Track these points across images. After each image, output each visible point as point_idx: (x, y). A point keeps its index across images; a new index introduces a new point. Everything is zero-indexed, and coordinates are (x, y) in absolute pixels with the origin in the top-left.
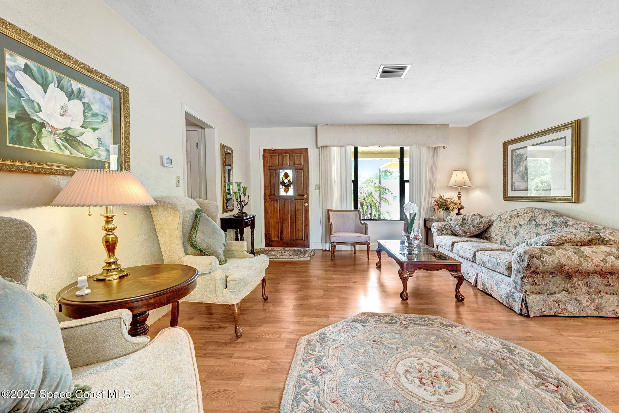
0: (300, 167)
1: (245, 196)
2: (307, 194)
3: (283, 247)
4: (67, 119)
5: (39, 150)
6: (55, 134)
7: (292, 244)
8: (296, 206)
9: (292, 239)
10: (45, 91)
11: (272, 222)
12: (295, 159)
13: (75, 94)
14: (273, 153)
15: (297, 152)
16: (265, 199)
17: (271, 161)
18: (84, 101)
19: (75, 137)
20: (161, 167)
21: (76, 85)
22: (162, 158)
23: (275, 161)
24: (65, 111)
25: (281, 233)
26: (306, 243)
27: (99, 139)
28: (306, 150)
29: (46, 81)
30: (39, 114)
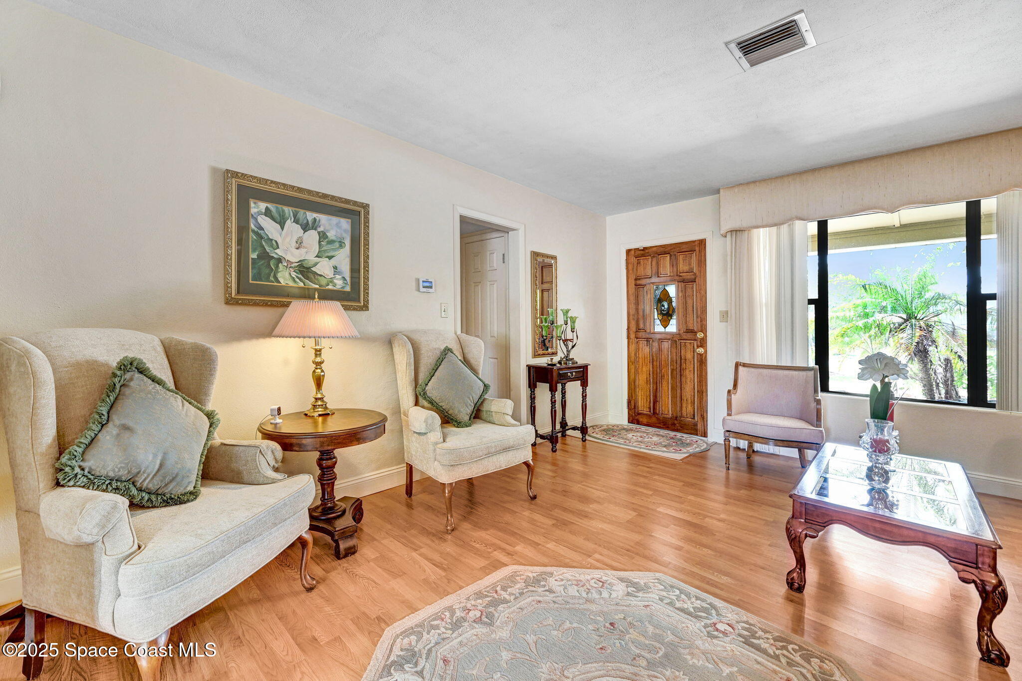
0: (689, 276)
1: (573, 332)
2: (704, 329)
3: (658, 427)
4: (302, 251)
5: (276, 284)
6: (290, 267)
7: (674, 424)
8: (682, 353)
9: (675, 415)
10: (282, 228)
11: (642, 379)
12: (681, 261)
13: (311, 225)
14: (643, 255)
15: (684, 248)
16: (628, 337)
17: (639, 270)
18: (319, 230)
19: (310, 268)
20: (417, 292)
21: (310, 216)
22: (418, 280)
23: (645, 269)
24: (301, 243)
25: (655, 402)
26: (700, 427)
27: (335, 268)
28: (702, 243)
29: (283, 219)
30: (277, 251)
